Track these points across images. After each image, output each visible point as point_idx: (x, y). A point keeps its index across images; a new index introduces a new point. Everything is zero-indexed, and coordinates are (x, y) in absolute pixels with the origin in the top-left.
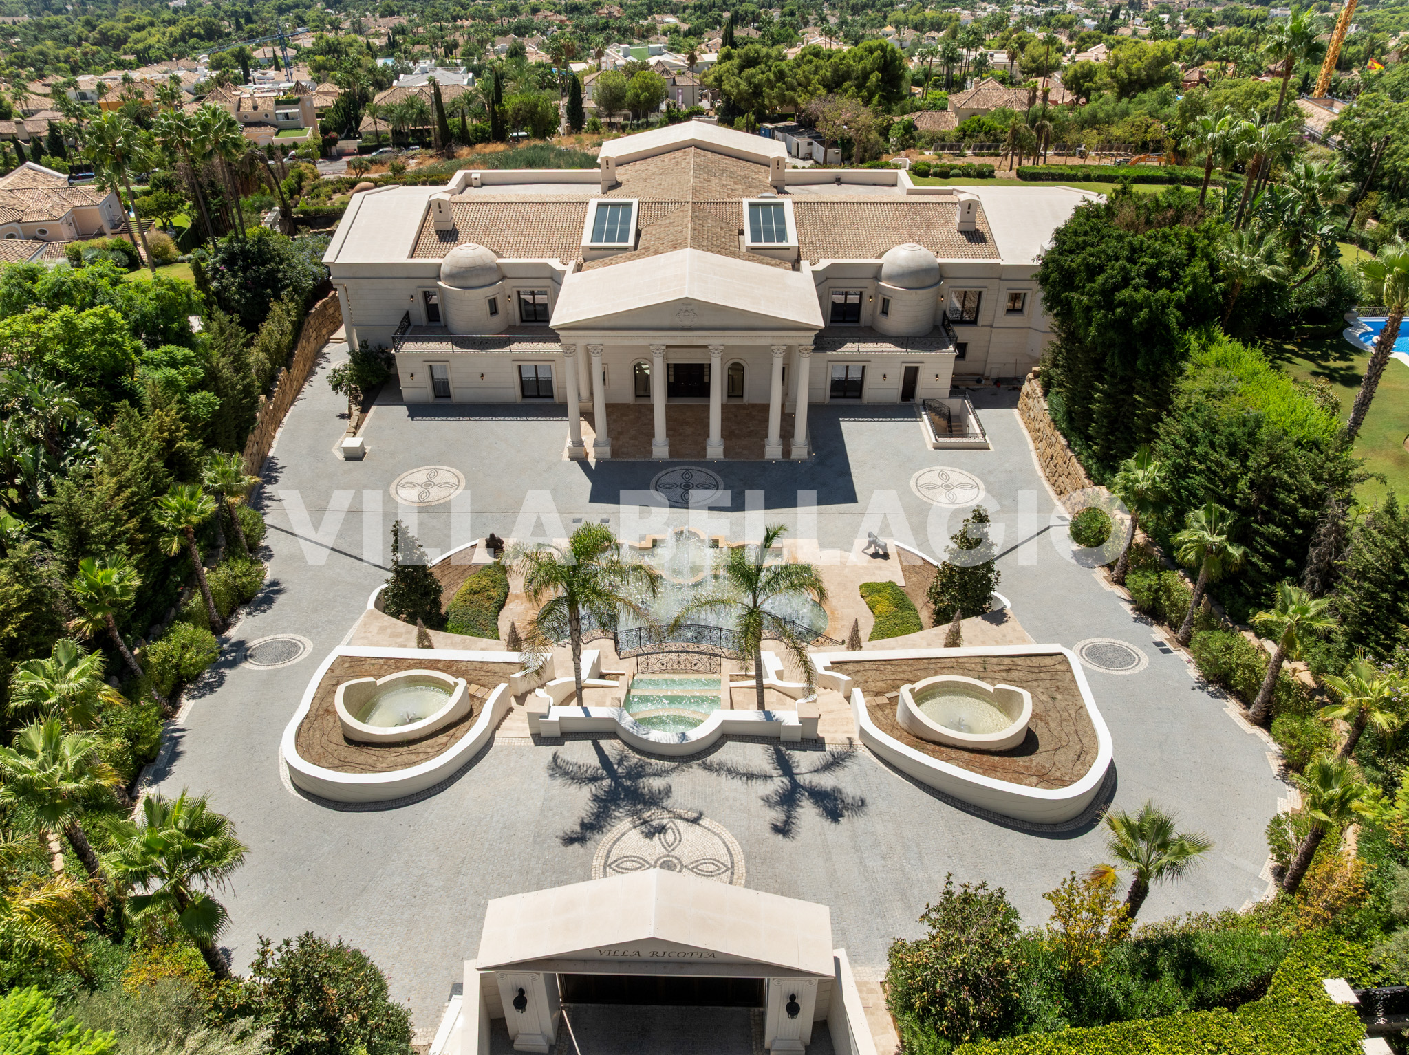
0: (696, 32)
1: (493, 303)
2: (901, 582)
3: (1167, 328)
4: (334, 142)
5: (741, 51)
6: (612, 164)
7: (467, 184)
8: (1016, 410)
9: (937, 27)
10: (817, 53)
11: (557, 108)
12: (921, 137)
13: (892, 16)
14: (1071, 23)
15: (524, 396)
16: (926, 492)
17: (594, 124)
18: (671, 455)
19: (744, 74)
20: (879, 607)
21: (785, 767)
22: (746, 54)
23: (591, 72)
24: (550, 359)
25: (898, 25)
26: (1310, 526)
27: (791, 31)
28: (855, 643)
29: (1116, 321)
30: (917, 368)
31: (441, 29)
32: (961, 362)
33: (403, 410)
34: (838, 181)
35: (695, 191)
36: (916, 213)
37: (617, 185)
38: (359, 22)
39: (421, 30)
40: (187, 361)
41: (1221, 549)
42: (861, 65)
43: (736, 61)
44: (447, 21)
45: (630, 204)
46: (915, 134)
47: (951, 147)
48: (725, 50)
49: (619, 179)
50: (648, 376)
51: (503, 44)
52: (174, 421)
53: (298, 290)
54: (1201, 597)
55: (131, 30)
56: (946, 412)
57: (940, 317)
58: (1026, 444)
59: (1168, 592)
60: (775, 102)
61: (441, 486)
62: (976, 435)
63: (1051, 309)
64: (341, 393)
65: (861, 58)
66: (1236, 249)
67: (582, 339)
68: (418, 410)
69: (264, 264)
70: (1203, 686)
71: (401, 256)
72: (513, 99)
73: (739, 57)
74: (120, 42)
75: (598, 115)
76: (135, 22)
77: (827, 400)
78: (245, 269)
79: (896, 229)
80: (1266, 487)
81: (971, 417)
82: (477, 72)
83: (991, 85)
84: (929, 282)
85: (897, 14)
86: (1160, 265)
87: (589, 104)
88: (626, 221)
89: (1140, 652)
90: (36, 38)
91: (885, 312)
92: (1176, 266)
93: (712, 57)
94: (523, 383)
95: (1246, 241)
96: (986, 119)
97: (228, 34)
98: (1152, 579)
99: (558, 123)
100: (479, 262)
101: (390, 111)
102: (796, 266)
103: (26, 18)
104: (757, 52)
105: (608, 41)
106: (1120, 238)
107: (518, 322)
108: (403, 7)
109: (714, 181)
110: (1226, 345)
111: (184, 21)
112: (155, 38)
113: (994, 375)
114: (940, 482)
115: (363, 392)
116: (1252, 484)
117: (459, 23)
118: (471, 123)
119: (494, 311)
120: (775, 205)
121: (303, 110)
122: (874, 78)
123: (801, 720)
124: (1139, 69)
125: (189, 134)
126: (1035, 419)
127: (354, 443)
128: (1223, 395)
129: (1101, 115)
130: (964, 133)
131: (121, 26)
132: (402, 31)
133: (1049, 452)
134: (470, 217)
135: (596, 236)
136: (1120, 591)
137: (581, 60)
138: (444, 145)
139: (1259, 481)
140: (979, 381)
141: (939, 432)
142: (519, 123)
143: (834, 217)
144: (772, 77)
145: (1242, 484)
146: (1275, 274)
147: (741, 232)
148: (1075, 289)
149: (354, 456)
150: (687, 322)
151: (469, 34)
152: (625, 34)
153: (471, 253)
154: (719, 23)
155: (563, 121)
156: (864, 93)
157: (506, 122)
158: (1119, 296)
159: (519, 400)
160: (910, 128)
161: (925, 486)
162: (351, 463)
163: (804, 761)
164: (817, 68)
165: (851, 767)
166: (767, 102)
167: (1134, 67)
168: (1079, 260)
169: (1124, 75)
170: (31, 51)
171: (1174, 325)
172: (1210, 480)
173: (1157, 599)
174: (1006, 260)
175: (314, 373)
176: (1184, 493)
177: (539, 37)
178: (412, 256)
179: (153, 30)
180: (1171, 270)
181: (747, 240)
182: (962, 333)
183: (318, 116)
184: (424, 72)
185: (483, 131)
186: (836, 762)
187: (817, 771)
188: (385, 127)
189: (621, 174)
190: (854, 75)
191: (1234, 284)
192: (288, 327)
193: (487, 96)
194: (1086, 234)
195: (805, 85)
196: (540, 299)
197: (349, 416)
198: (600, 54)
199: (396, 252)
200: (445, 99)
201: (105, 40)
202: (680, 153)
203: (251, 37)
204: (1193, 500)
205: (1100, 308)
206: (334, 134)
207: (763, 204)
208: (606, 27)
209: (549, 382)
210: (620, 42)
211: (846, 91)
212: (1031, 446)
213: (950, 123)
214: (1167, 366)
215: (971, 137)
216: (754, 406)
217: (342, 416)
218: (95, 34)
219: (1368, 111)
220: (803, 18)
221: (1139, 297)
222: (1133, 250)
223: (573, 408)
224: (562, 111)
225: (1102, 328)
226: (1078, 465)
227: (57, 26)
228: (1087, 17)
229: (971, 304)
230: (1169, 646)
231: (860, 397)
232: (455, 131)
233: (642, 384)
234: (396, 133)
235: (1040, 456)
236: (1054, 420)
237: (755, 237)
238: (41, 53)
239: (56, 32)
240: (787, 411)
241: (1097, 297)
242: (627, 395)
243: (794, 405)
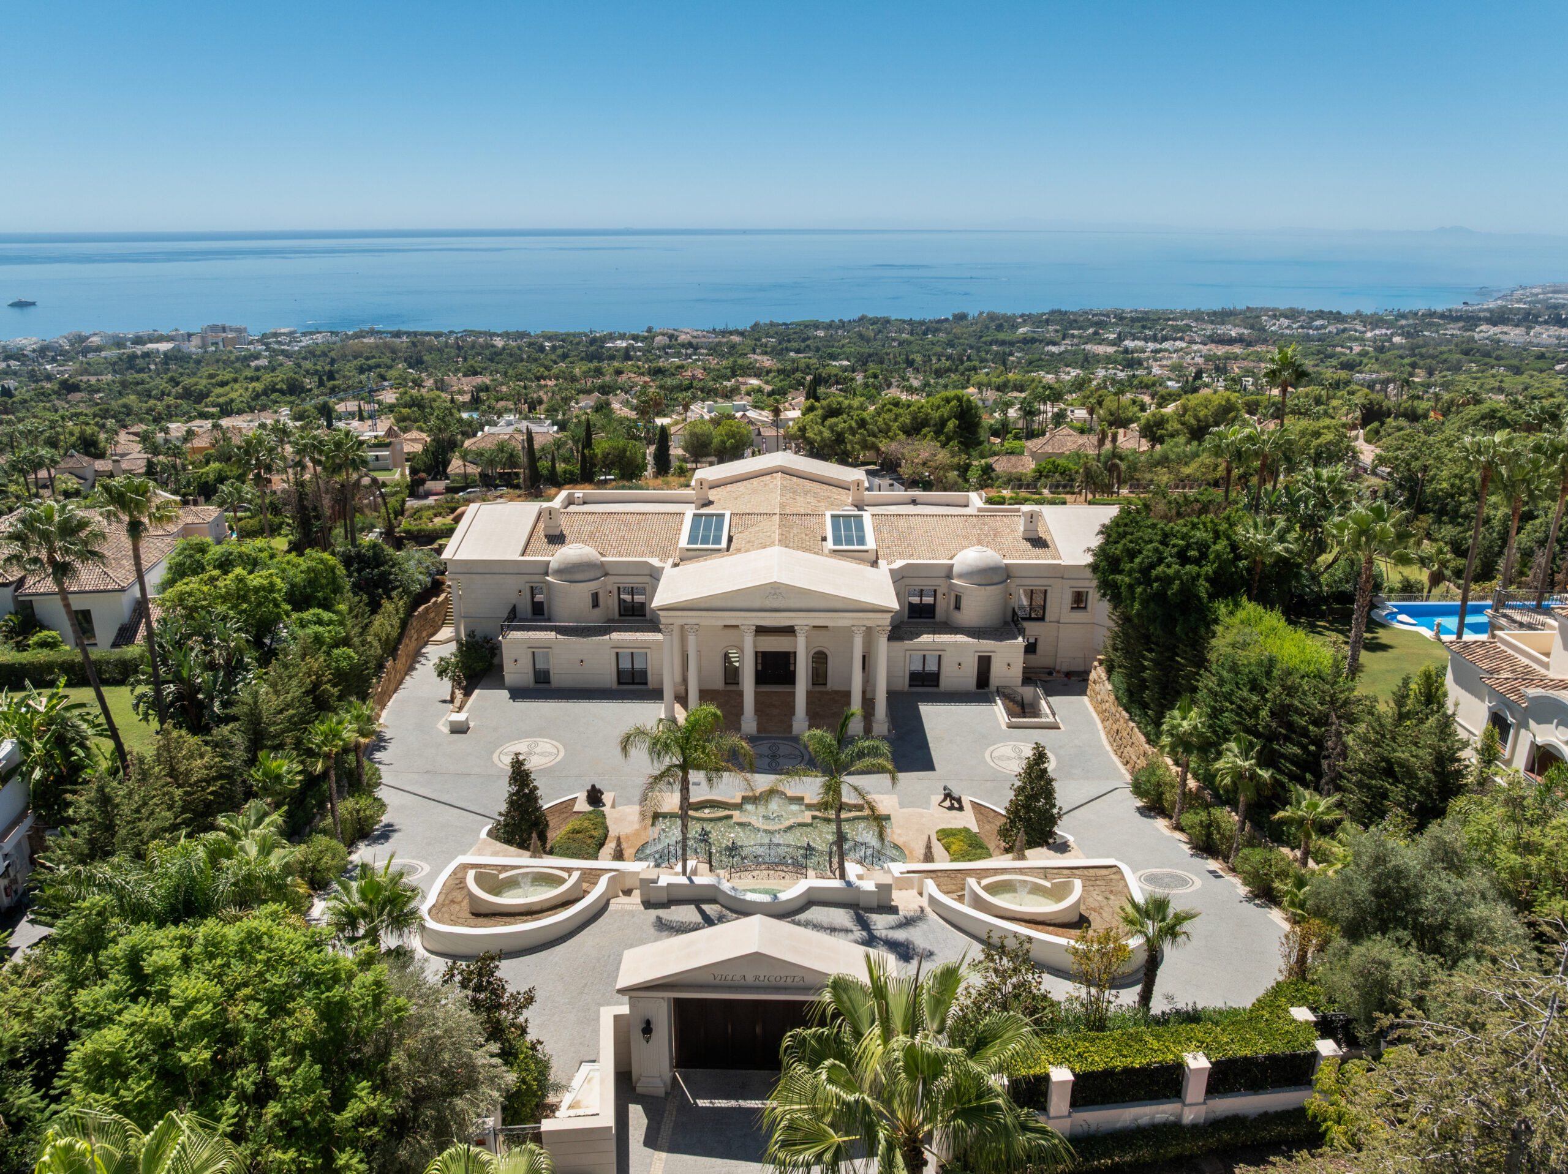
0: (781, 392)
1: (595, 597)
2: (975, 829)
3: (1199, 599)
4: (423, 482)
5: (824, 403)
6: (705, 486)
7: (570, 501)
8: (1085, 699)
9: (1021, 388)
10: (896, 404)
11: (644, 454)
12: (998, 478)
13: (975, 379)
14: (1154, 384)
15: (619, 683)
16: (1000, 763)
17: (681, 468)
18: (759, 731)
19: (828, 423)
20: (954, 847)
21: (864, 925)
22: (829, 405)
23: (676, 423)
24: (646, 646)
25: (980, 386)
26: (1319, 743)
27: (874, 391)
28: (929, 857)
29: (1156, 594)
30: (989, 658)
31: (525, 387)
32: (1031, 657)
33: (506, 694)
34: (914, 502)
35: (782, 506)
36: (984, 524)
37: (711, 503)
38: (442, 381)
39: (504, 389)
40: (330, 622)
41: (1253, 776)
42: (939, 413)
43: (820, 412)
44: (531, 380)
45: (723, 515)
46: (993, 475)
47: (1028, 486)
48: (809, 403)
49: (711, 498)
50: (737, 668)
51: (587, 402)
52: (320, 668)
53: (406, 591)
54: (1244, 823)
55: (214, 385)
56: (1019, 698)
57: (1010, 613)
58: (1095, 724)
59: (1218, 827)
60: (857, 447)
61: (542, 754)
62: (1047, 716)
63: (1104, 595)
64: (446, 679)
65: (939, 407)
66: (1252, 530)
67: (680, 618)
68: (518, 694)
69: (377, 567)
70: (1249, 900)
71: (512, 553)
72: (602, 444)
73: (823, 408)
74: (202, 396)
75: (685, 460)
76: (220, 378)
77: (906, 687)
78: (359, 571)
79: (966, 537)
80: (1281, 713)
81: (1043, 702)
82: (562, 426)
83: (1065, 432)
84: (996, 579)
85: (981, 376)
86: (1188, 546)
87: (676, 451)
88: (719, 528)
89: (1194, 878)
90: (120, 393)
91: (958, 607)
92: (1203, 548)
93: (796, 414)
94: (619, 672)
95: (1260, 524)
96: (1061, 461)
97: (310, 390)
98: (1203, 816)
99: (644, 468)
100: (585, 559)
101: (480, 454)
102: (874, 563)
103: (110, 377)
104: (839, 403)
105: (694, 398)
106: (1154, 526)
107: (617, 616)
108: (485, 369)
109: (799, 499)
110: (1250, 608)
111: (267, 378)
112: (237, 393)
113: (1065, 668)
114: (1013, 755)
115: (466, 678)
116: (1273, 714)
117: (543, 382)
118: (560, 466)
119: (596, 604)
120: (855, 516)
121: (393, 453)
122: (951, 425)
123: (878, 886)
124: (1206, 416)
125: (321, 452)
126: (1102, 702)
127: (461, 717)
128: (1245, 645)
129: (1172, 457)
130: (1040, 474)
131: (204, 382)
132: (486, 389)
133: (1115, 727)
134: (576, 525)
135: (692, 539)
136: (1178, 835)
137: (665, 416)
138: (532, 486)
139: (1276, 709)
140: (1050, 673)
141: (1011, 714)
142: (608, 466)
143: (909, 527)
144: (854, 424)
145: (1264, 713)
146: (1287, 550)
147: (824, 539)
148: (1121, 572)
149: (459, 729)
150: (775, 604)
151: (553, 393)
152: (709, 393)
153: (579, 552)
154: (803, 385)
155: (649, 467)
156: (943, 438)
157: (595, 465)
158: (1154, 573)
159: (615, 686)
160: (988, 470)
161: (999, 758)
162: (456, 736)
163: (881, 923)
164: (897, 416)
165: (921, 927)
166: (849, 447)
167: (1201, 414)
168: (1120, 546)
169: (1193, 422)
170: (115, 405)
171: (1204, 595)
172: (1238, 715)
173: (1209, 835)
174: (1066, 561)
175: (415, 669)
176: (1220, 732)
177: (622, 396)
178: (523, 554)
179: (236, 386)
180: (1199, 550)
181: (830, 544)
182: (1031, 628)
183: (407, 460)
184: (509, 424)
185: (572, 473)
186: (909, 922)
187: (892, 928)
188: (473, 470)
189: (712, 495)
190: (932, 422)
191: (1255, 561)
192: (396, 621)
193: (576, 442)
194: (1126, 525)
195: (885, 431)
196: (638, 598)
197: (452, 701)
198: (686, 408)
199: (510, 551)
200: (536, 446)
201: (187, 394)
202: (768, 477)
203: (333, 391)
204: (1225, 735)
205: (1140, 584)
206: (423, 475)
207: (844, 516)
208: (690, 387)
209: (644, 673)
210: (703, 400)
211: (925, 436)
212: (1100, 726)
213: (1028, 466)
214: (1202, 631)
215: (1047, 477)
216: (837, 692)
217: (444, 702)
218: (179, 389)
219: (1406, 444)
220: (886, 380)
221: (1171, 571)
222: (1166, 535)
223: (668, 693)
224: (650, 459)
225: (1145, 603)
226: (1140, 735)
227: (143, 382)
228: (1170, 379)
229: (1038, 600)
230: (1221, 873)
231: (937, 685)
232: (545, 472)
233: (732, 675)
234: (483, 476)
235: (1107, 734)
236: (1117, 698)
237: (837, 541)
238: (125, 406)
239: (139, 388)
240: (868, 696)
241: (1137, 575)
242: (718, 683)
243: (874, 691)
